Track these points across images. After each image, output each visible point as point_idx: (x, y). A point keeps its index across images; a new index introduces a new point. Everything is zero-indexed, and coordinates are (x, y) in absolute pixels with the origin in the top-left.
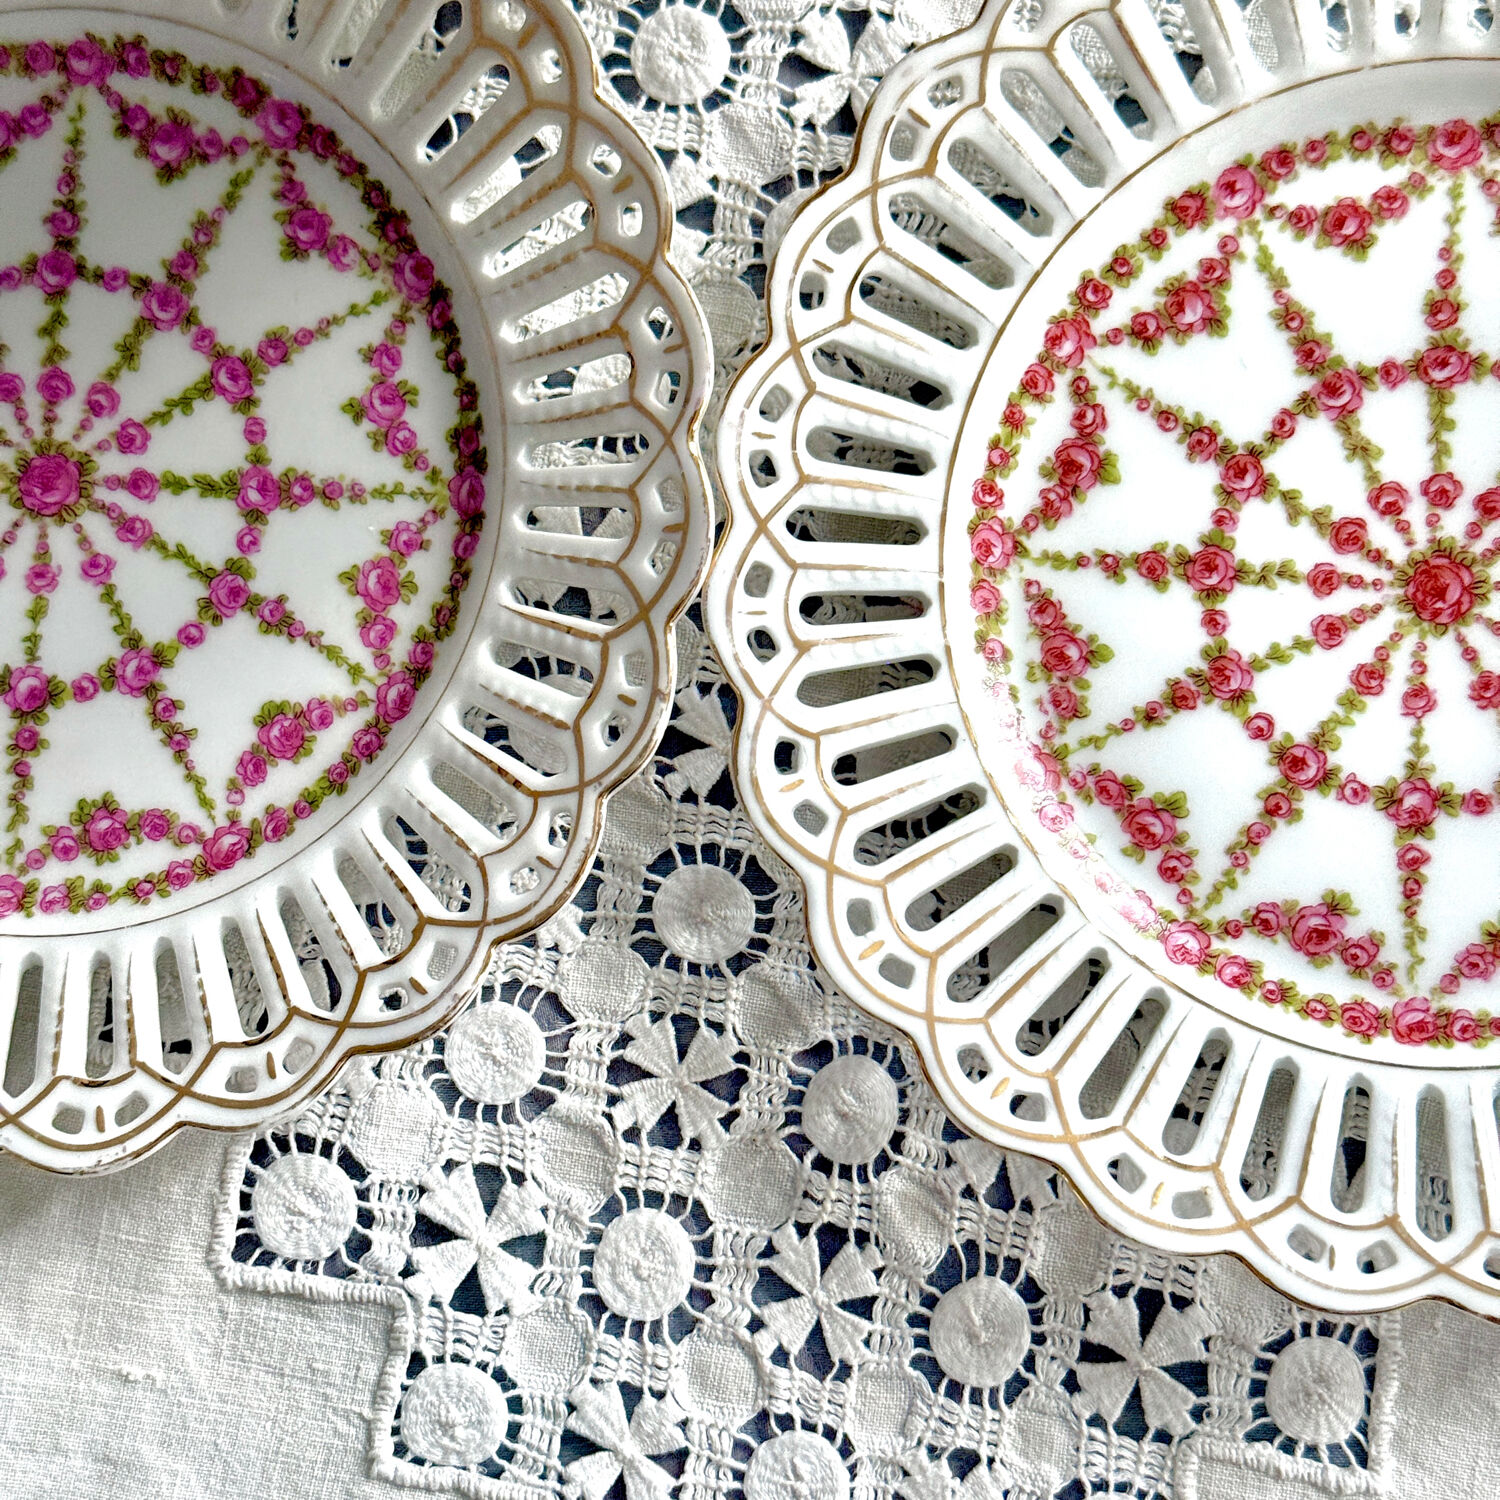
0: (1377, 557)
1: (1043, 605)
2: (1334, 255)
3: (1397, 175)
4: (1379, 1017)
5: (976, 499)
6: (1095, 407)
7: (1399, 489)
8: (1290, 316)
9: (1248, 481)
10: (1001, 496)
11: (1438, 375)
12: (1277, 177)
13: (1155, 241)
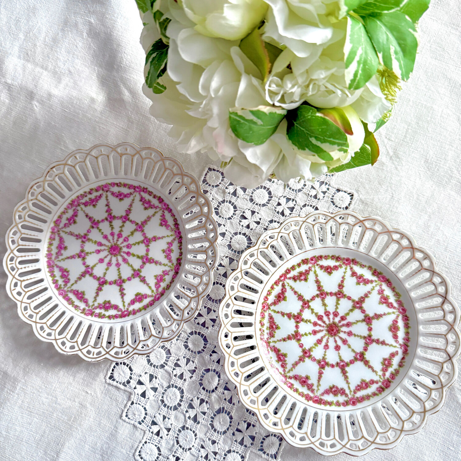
0: (324, 322)
1: (271, 318)
2: (326, 274)
3: (337, 264)
4: (311, 397)
5: (264, 299)
6: (285, 288)
7: (329, 312)
8: (317, 282)
9: (306, 306)
10: (268, 299)
11: (339, 296)
12: (319, 260)
13: (299, 265)
